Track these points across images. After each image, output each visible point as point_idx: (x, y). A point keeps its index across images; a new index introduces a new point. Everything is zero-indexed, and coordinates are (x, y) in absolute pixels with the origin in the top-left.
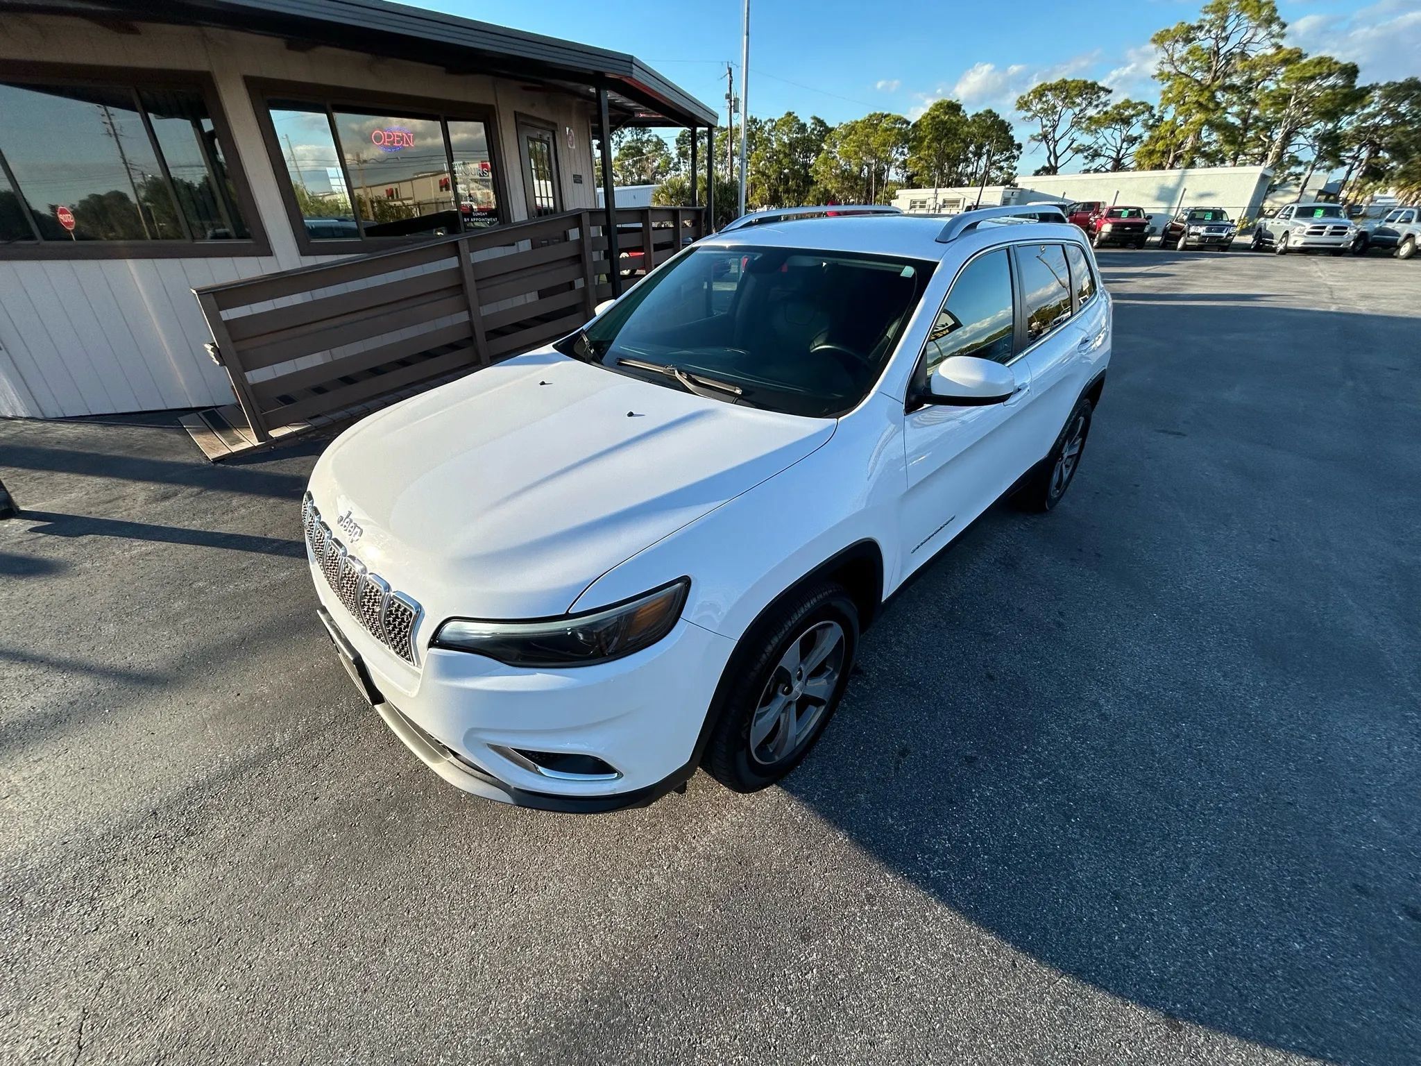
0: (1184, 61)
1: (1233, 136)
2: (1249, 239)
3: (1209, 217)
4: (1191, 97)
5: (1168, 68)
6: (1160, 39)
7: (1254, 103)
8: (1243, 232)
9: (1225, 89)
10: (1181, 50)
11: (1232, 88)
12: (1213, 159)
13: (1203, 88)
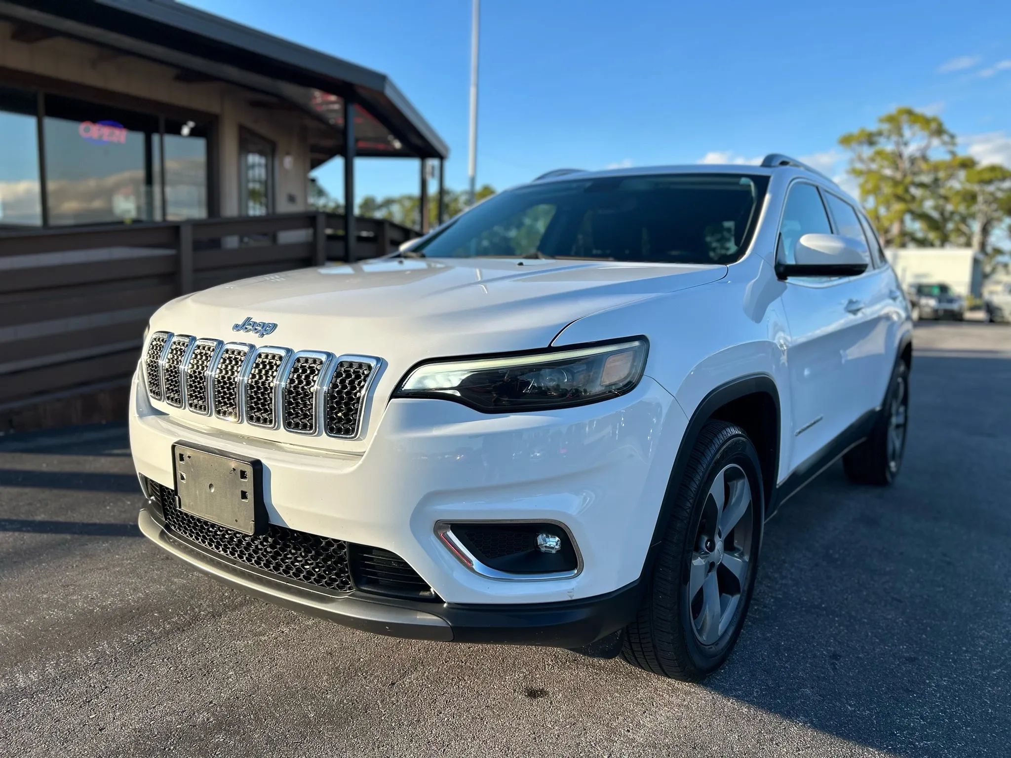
0: (873, 160)
1: (935, 225)
2: (981, 315)
3: (936, 291)
4: (887, 189)
5: (859, 166)
6: (846, 141)
7: (946, 198)
8: (974, 308)
9: (915, 184)
10: (867, 152)
11: (922, 185)
12: (923, 243)
13: (896, 183)
